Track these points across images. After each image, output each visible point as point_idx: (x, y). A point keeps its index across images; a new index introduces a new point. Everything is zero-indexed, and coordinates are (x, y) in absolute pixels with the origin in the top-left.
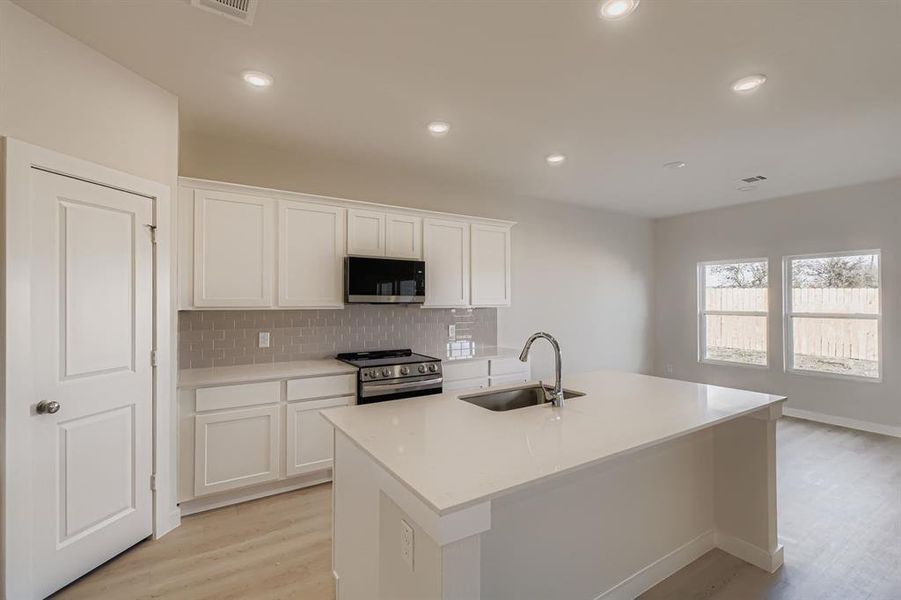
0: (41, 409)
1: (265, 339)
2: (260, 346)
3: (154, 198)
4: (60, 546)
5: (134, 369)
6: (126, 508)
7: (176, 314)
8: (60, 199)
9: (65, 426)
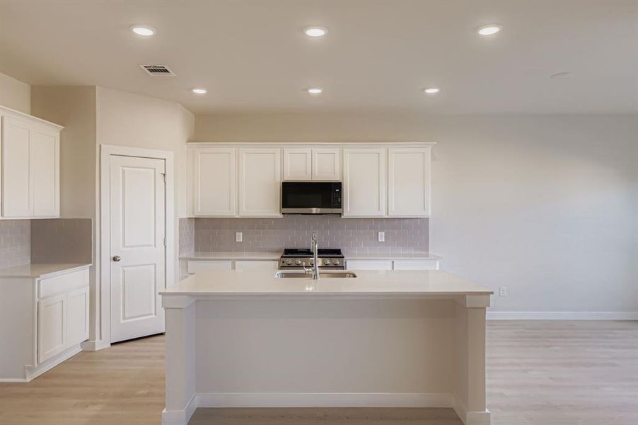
0: (115, 259)
1: (240, 237)
2: (237, 240)
3: (165, 159)
4: (122, 321)
5: (155, 246)
6: (151, 314)
7: (178, 220)
8: (123, 166)
9: (126, 269)
